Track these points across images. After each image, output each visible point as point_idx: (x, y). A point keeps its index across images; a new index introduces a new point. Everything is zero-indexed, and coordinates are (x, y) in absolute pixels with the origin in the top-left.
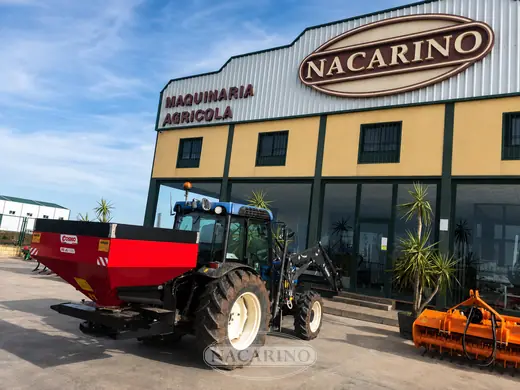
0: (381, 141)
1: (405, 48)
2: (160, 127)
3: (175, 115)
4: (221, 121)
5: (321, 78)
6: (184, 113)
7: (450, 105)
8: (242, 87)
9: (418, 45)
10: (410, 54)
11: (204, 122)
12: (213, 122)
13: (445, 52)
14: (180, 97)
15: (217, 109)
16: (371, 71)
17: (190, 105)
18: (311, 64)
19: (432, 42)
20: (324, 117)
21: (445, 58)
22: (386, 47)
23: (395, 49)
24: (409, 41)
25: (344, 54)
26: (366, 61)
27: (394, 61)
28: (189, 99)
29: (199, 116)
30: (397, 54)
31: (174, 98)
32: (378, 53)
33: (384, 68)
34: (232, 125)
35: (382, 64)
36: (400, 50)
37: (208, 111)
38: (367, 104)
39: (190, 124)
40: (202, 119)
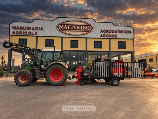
0: (74, 44)
1: (79, 27)
2: (10, 34)
3: (17, 32)
4: (34, 35)
5: (62, 29)
6: (20, 32)
7: (86, 38)
8: (39, 28)
9: (81, 26)
10: (80, 28)
11: (28, 35)
12: (31, 35)
13: (86, 29)
14: (18, 27)
15: (32, 32)
16: (73, 30)
17: (22, 29)
18: (60, 26)
19: (84, 27)
20: (62, 37)
21: (86, 30)
22: (76, 25)
23: (77, 26)
24: (80, 25)
25: (67, 25)
26: (72, 27)
27: (77, 29)
28: (21, 28)
29: (26, 33)
30: (78, 28)
31: (15, 27)
32: (74, 26)
33: (75, 30)
34: (37, 37)
35: (75, 29)
36: (78, 27)
37: (29, 32)
38: (72, 36)
39: (22, 35)
40: (27, 34)
